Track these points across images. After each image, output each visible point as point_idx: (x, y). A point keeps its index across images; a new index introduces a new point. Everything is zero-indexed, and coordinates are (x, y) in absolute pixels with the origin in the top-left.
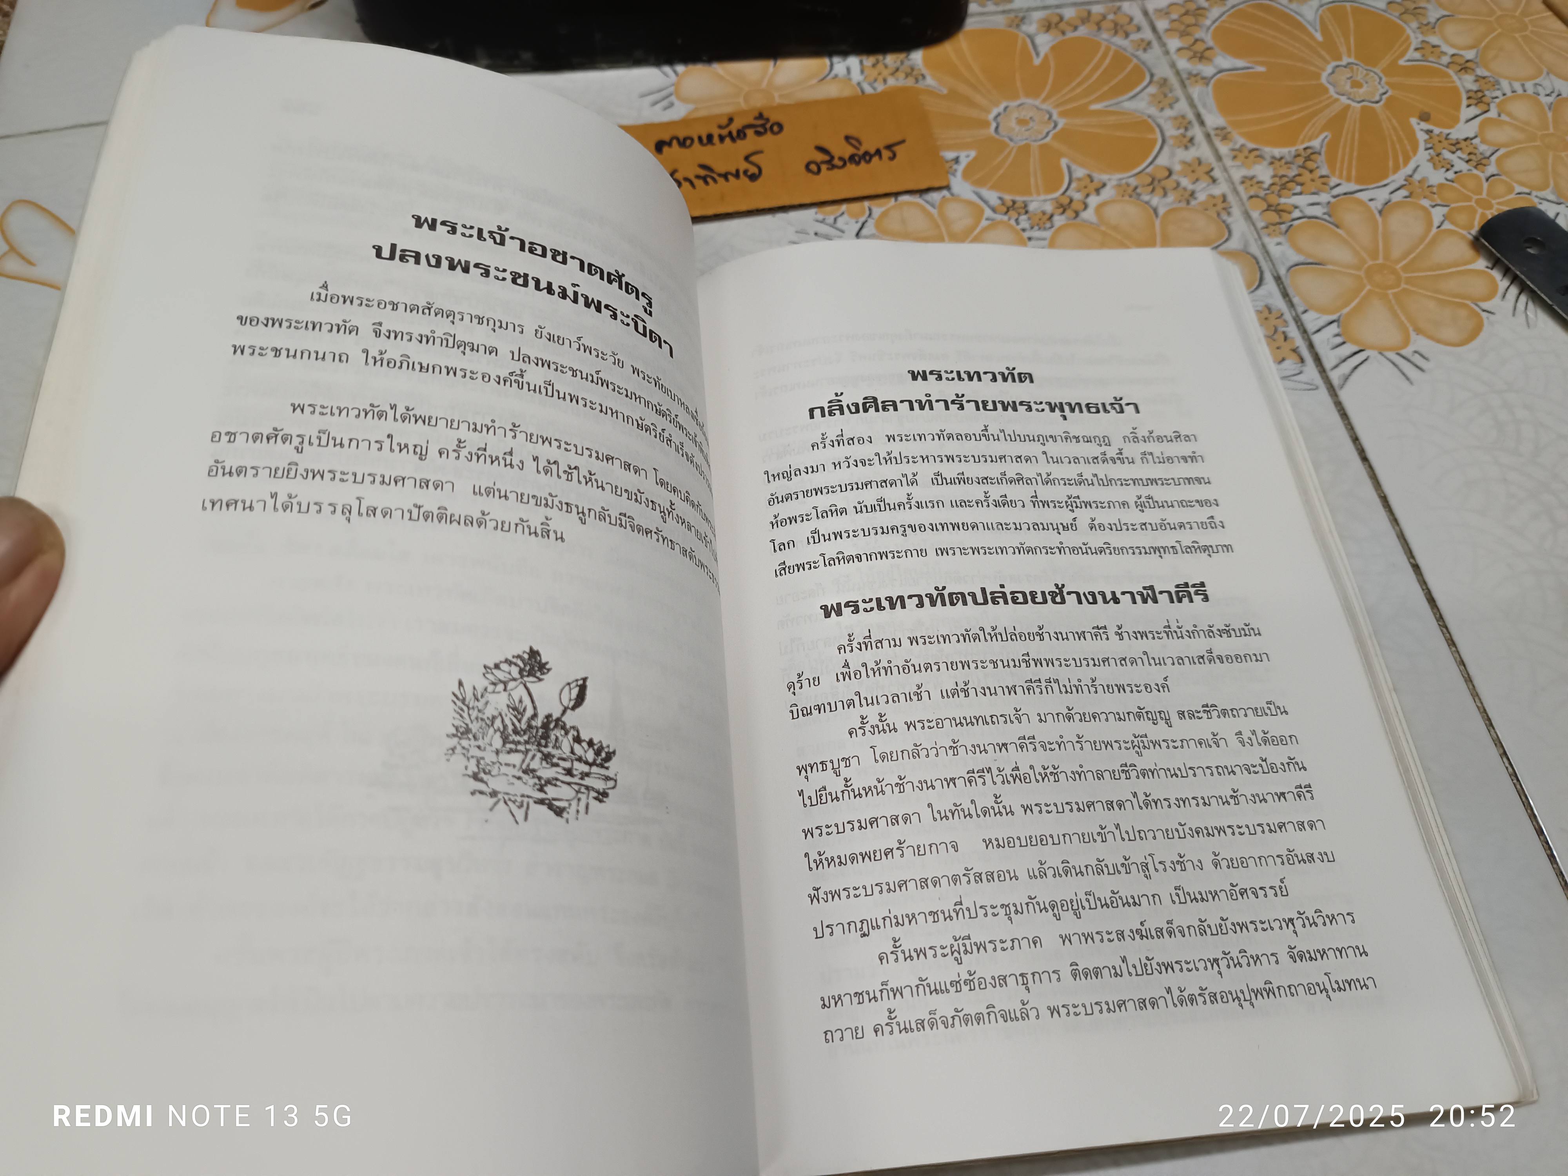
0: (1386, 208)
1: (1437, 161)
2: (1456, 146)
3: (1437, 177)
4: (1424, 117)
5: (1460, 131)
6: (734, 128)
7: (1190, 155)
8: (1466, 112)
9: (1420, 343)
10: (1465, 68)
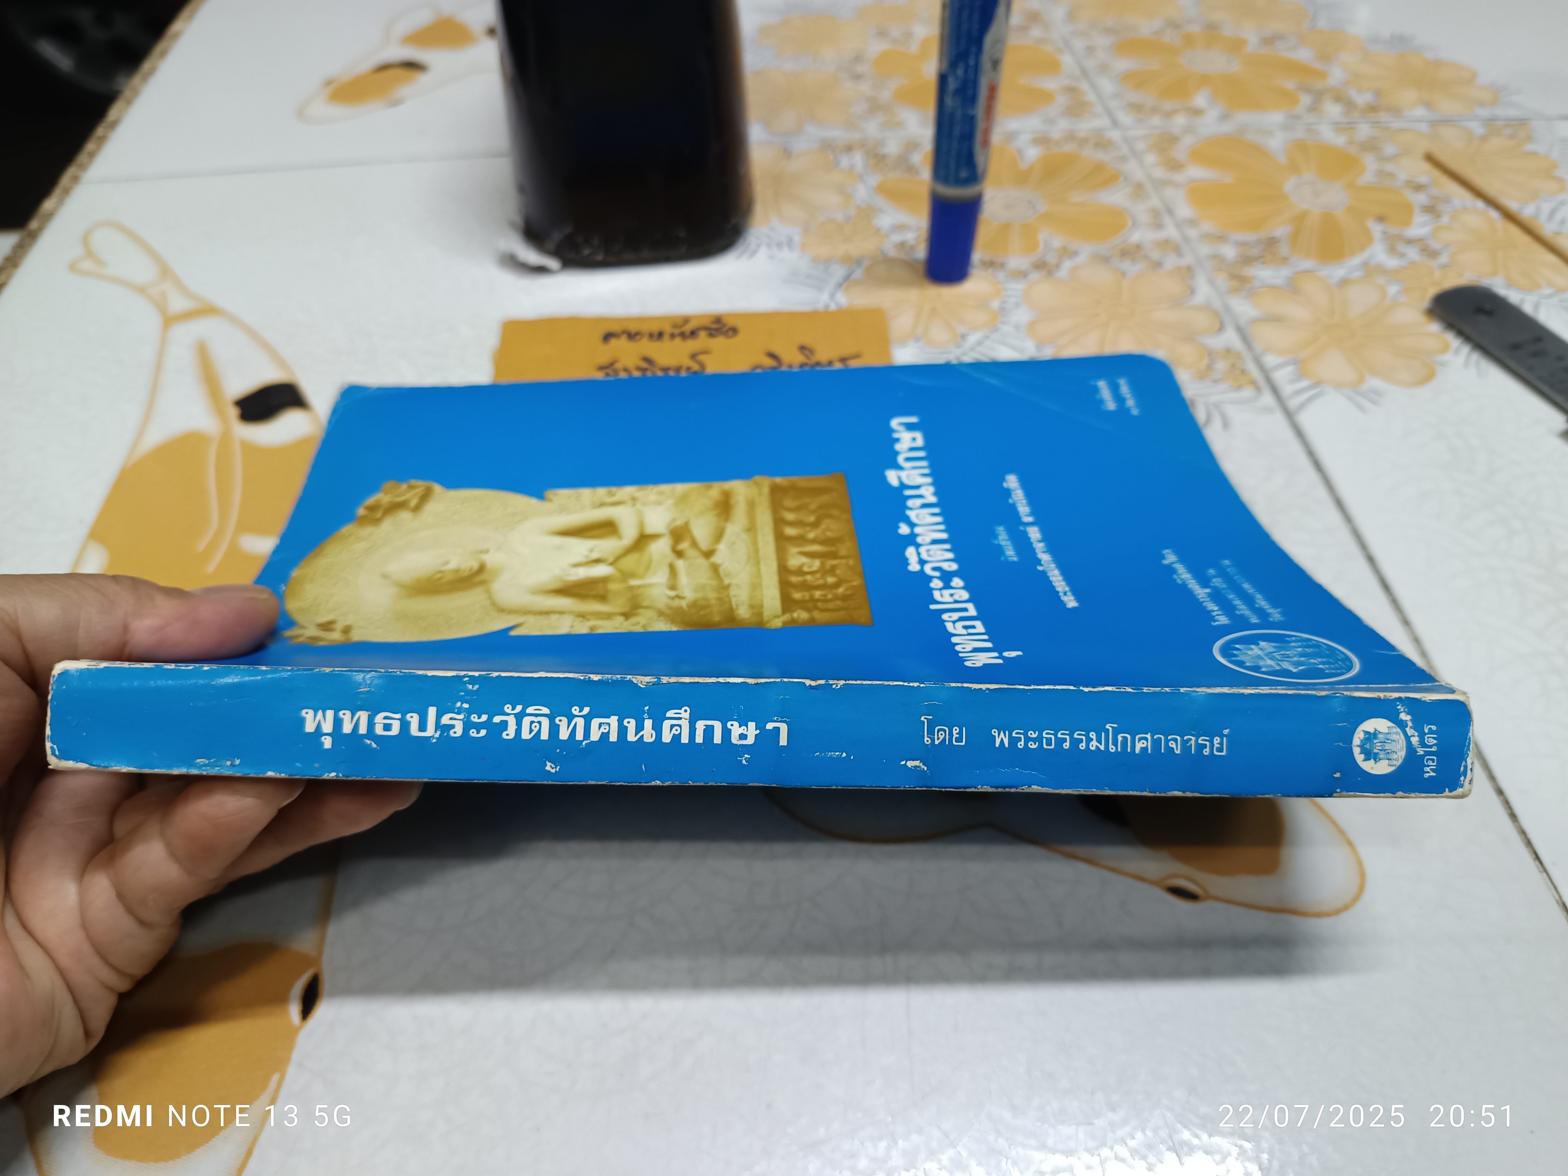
0: (1344, 283)
1: (1392, 250)
2: (1410, 242)
3: (1392, 263)
4: (1381, 219)
5: (1415, 231)
6: (688, 328)
7: (1161, 235)
8: (1419, 218)
9: (1375, 383)
10: (1419, 188)
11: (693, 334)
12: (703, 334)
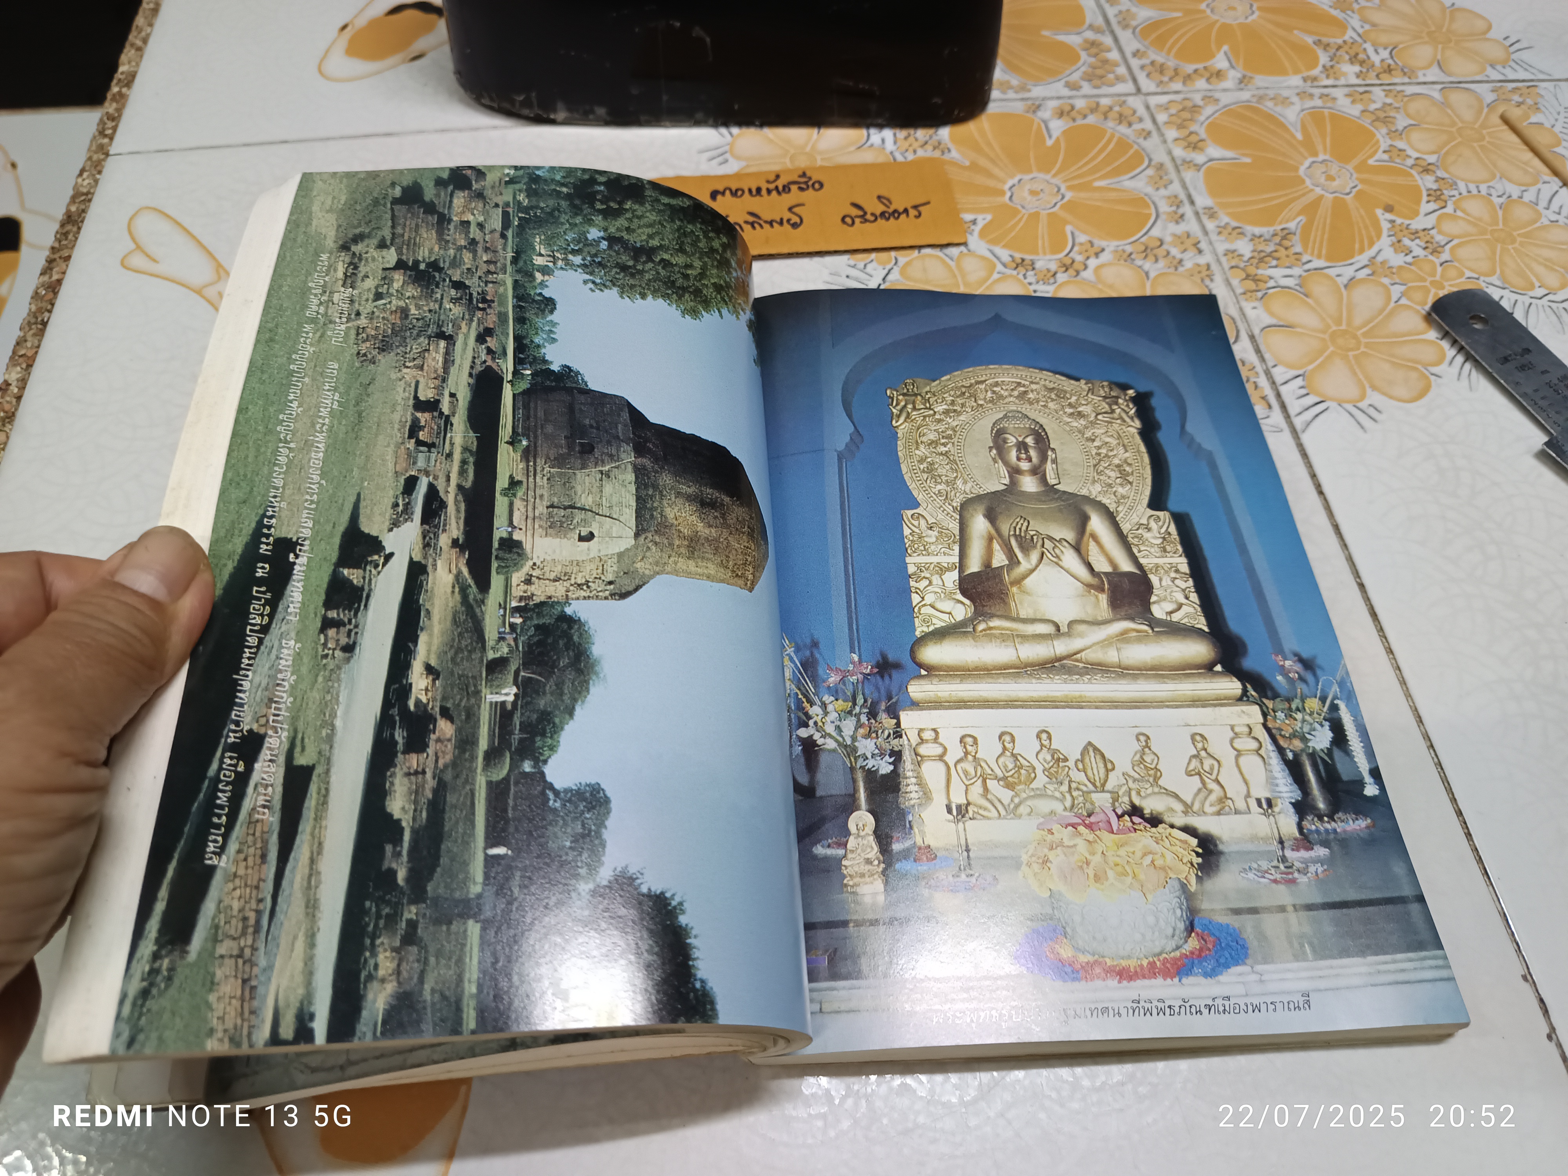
0: (1351, 283)
1: (1398, 246)
2: (1415, 235)
3: (1397, 260)
4: (1389, 209)
5: (1418, 223)
6: (780, 183)
7: (1182, 228)
8: (1425, 207)
9: (1374, 398)
10: (1427, 170)
11: (786, 189)
12: (794, 188)
